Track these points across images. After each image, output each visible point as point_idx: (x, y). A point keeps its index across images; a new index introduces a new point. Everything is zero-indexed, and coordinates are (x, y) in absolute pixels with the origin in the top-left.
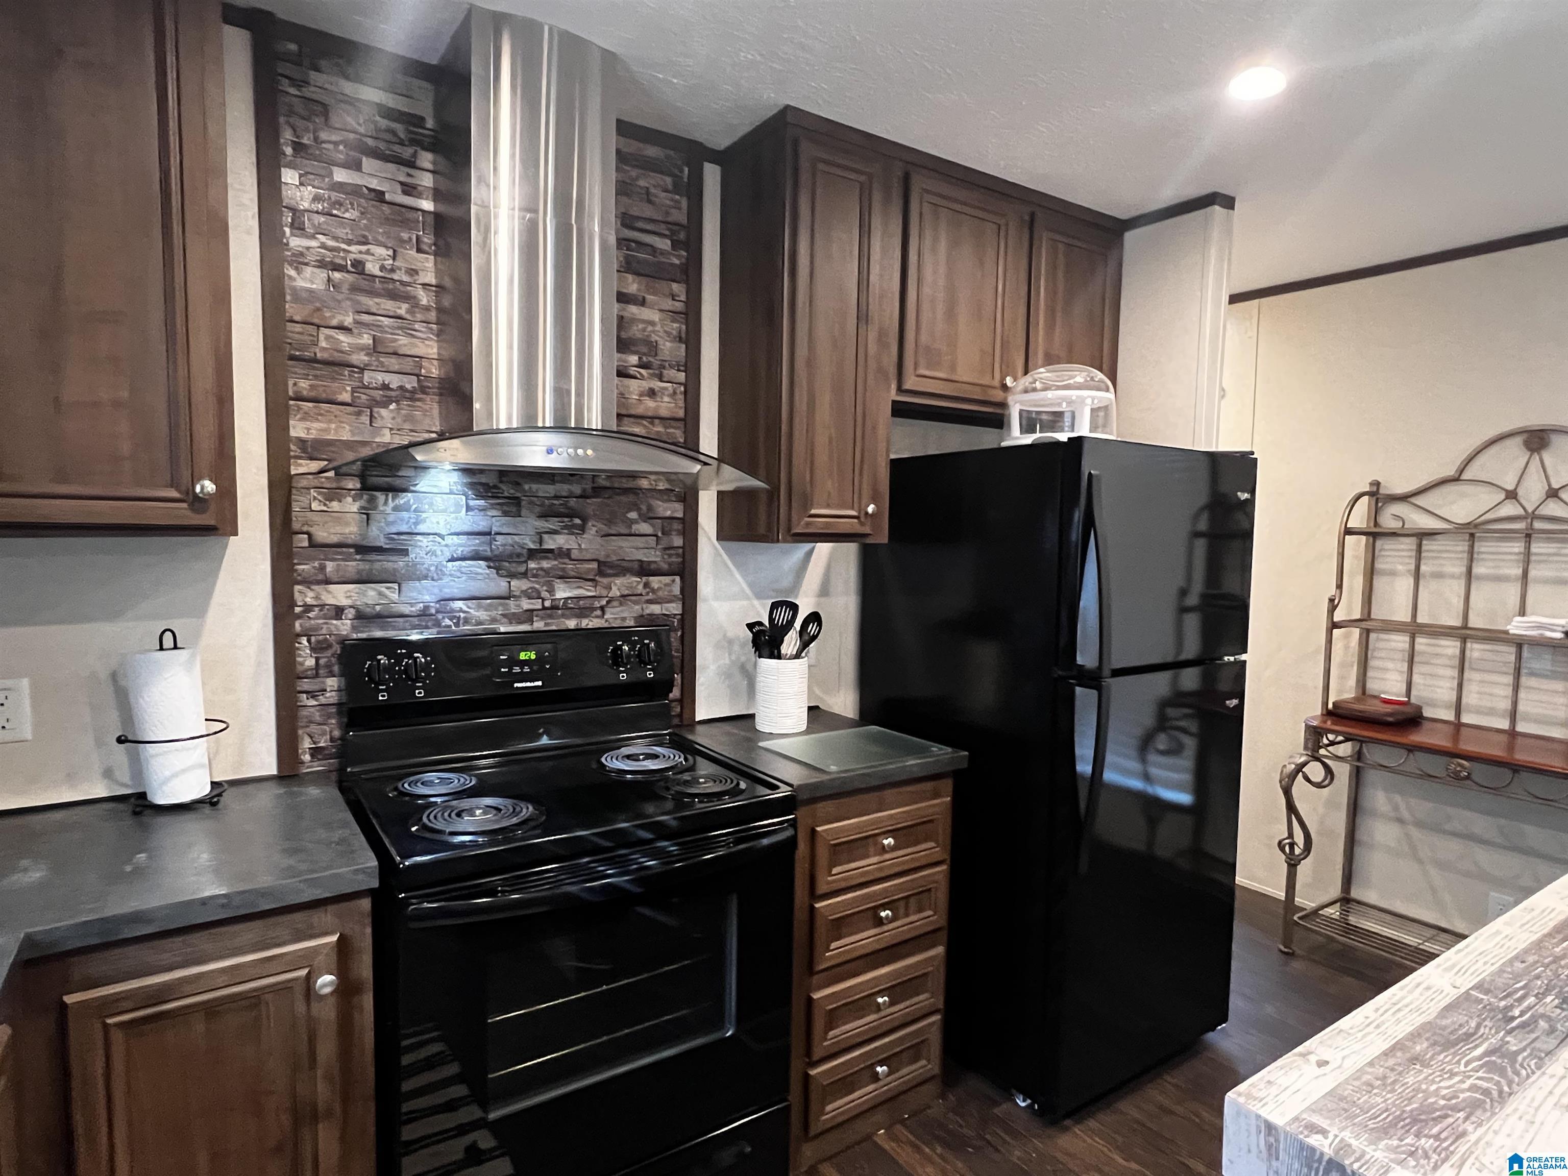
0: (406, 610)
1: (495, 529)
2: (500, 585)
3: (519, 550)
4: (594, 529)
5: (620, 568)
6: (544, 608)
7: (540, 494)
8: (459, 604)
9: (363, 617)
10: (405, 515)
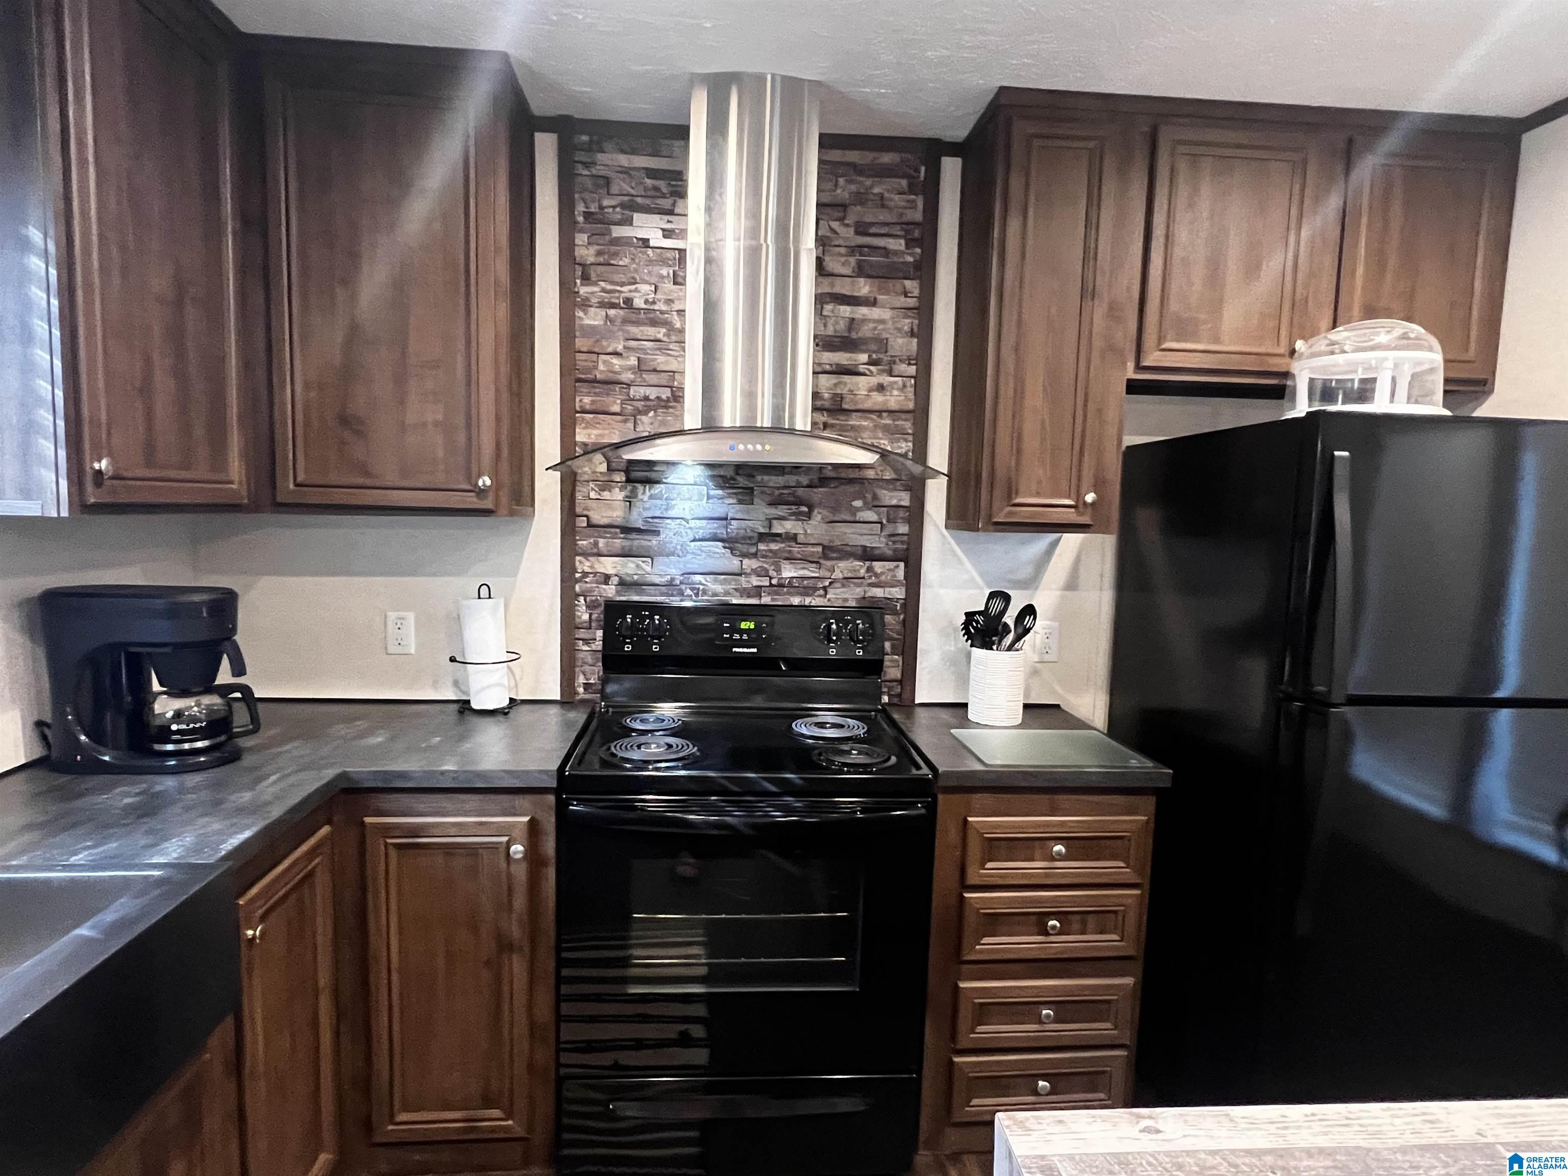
0: (657, 580)
1: (730, 515)
2: (734, 563)
3: (751, 534)
4: (819, 517)
5: (845, 553)
6: (771, 585)
7: (771, 484)
8: (698, 578)
9: (624, 584)
10: (658, 502)
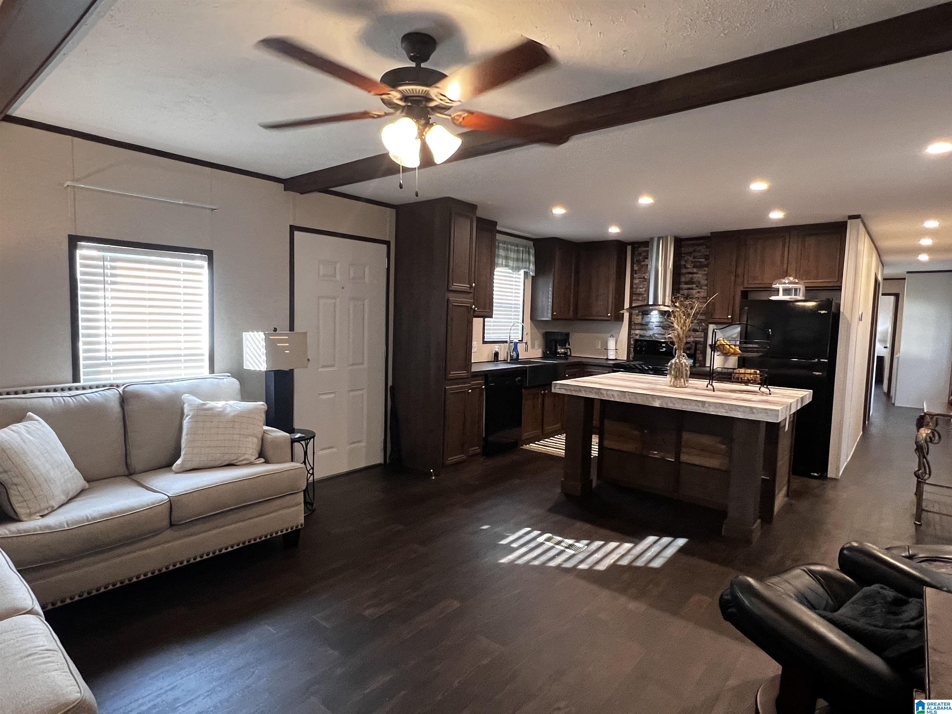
0: (647, 335)
2: (663, 332)
8: (656, 335)
9: (640, 336)
10: (649, 319)
